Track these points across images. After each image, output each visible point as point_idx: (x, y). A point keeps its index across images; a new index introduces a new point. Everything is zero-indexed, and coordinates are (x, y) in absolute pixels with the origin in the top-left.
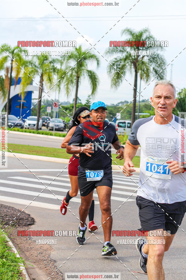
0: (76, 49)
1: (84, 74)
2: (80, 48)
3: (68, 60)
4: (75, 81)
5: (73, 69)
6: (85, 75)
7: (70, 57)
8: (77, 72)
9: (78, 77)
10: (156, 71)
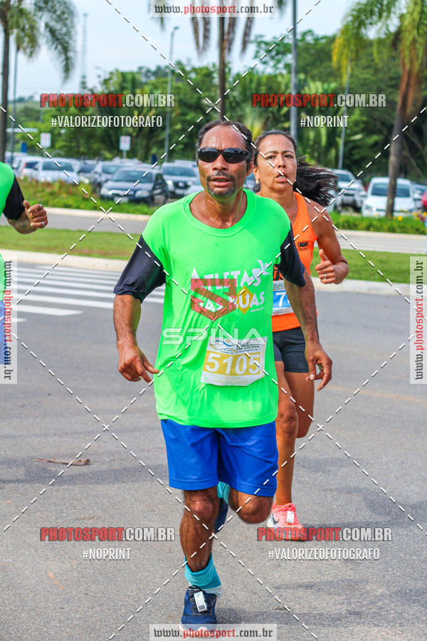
10: (52, 31)
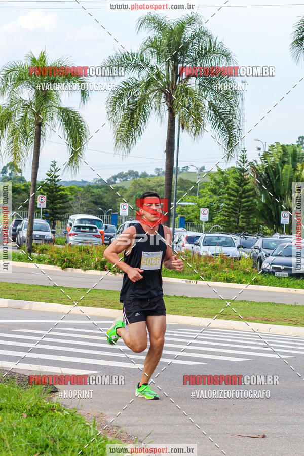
0: (34, 60)
1: (52, 118)
2: (43, 57)
3: (15, 85)
4: (32, 133)
5: (27, 107)
6: (55, 118)
7: (20, 79)
8: (36, 114)
9: (40, 125)
10: (215, 110)
